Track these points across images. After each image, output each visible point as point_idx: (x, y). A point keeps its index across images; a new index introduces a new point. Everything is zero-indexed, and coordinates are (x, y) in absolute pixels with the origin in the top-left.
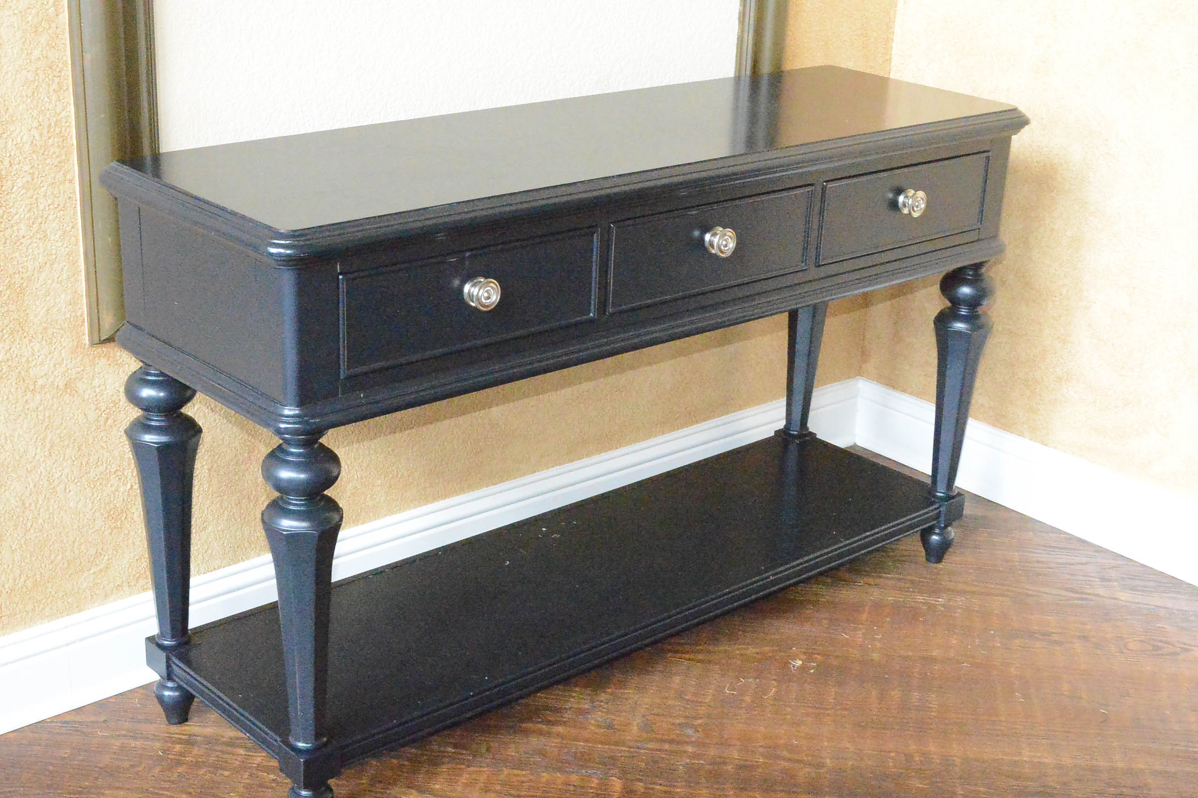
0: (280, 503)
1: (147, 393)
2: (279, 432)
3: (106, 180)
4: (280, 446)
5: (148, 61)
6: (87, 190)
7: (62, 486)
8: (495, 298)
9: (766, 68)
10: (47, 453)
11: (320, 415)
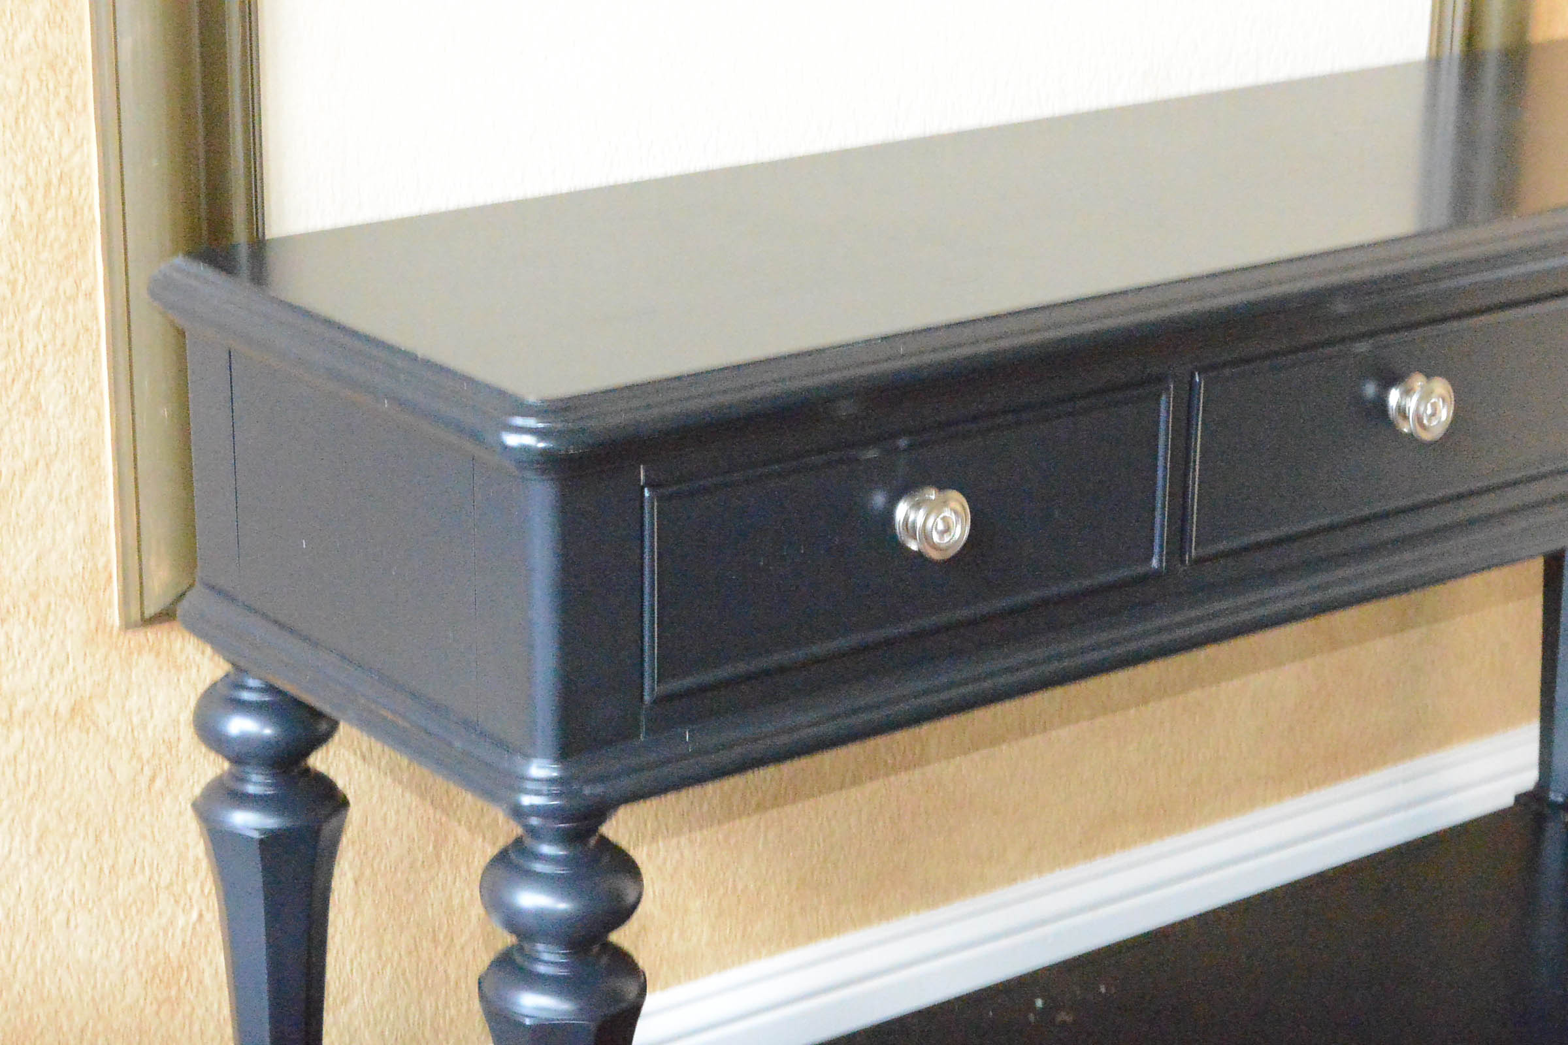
0: (519, 959)
1: (241, 726)
2: (518, 813)
3: (161, 289)
4: (518, 842)
5: (244, 47)
6: (121, 310)
7: (61, 916)
8: (959, 532)
9: (1494, 38)
10: (33, 849)
11: (601, 779)
